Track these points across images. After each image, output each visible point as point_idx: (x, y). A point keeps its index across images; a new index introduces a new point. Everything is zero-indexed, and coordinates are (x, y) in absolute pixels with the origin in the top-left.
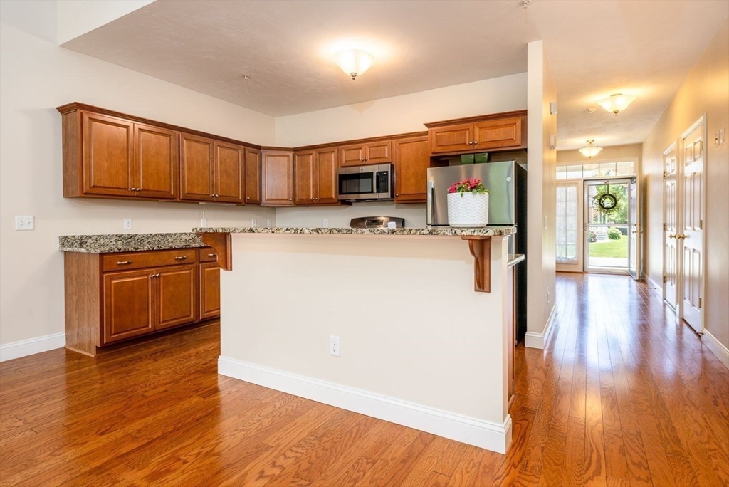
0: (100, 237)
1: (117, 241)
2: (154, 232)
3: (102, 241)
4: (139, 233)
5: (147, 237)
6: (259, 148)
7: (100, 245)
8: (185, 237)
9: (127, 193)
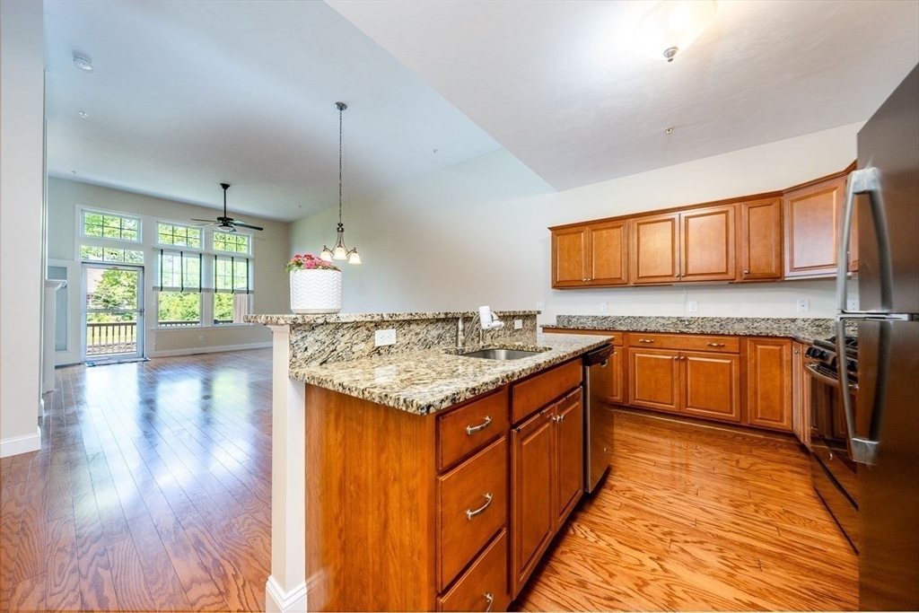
0: (581, 317)
1: (593, 321)
2: (626, 315)
3: (582, 320)
4: (612, 315)
5: (619, 319)
6: (779, 194)
7: (581, 323)
8: (662, 321)
9: (582, 284)
